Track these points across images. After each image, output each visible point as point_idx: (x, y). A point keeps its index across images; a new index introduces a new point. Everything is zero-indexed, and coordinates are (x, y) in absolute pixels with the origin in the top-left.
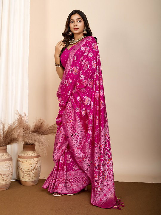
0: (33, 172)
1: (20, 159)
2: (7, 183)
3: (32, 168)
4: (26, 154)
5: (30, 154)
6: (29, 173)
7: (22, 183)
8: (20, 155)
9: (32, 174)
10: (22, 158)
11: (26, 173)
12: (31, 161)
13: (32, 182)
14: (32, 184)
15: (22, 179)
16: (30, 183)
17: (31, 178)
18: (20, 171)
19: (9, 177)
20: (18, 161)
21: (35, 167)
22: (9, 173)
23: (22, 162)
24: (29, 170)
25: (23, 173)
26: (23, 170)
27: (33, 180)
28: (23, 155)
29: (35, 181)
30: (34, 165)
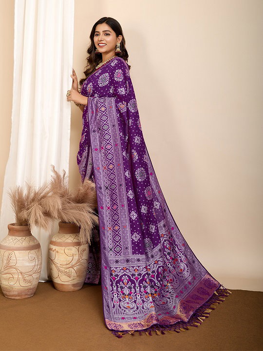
0: (75, 268)
1: (53, 247)
2: (32, 287)
3: (74, 262)
4: (64, 239)
5: (70, 238)
6: (68, 270)
7: (56, 285)
8: (54, 240)
9: (73, 272)
10: (57, 246)
11: (63, 269)
12: (71, 250)
13: (74, 285)
14: (72, 288)
15: (57, 281)
16: (70, 286)
17: (72, 278)
18: (53, 267)
19: (35, 276)
20: (49, 250)
21: (78, 261)
22: (35, 269)
23: (57, 252)
24: (68, 266)
25: (59, 270)
26: (58, 265)
27: (75, 282)
28: (59, 241)
29: (77, 284)
30: (76, 258)
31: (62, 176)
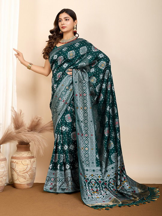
0: (29, 173)
1: (14, 160)
2: (2, 185)
3: (28, 169)
4: (21, 155)
5: (25, 154)
6: (24, 174)
7: (16, 185)
8: (14, 156)
9: (27, 176)
10: (17, 159)
11: (21, 174)
12: (26, 161)
13: (28, 184)
14: (26, 186)
15: (17, 182)
16: (26, 185)
17: (27, 180)
18: (14, 173)
19: (4, 178)
20: (11, 162)
21: (31, 168)
22: (4, 174)
23: (17, 163)
24: (24, 172)
25: (18, 175)
26: (18, 172)
27: (29, 182)
28: (18, 156)
29: (30, 183)
30: (29, 166)
31: (20, 114)
